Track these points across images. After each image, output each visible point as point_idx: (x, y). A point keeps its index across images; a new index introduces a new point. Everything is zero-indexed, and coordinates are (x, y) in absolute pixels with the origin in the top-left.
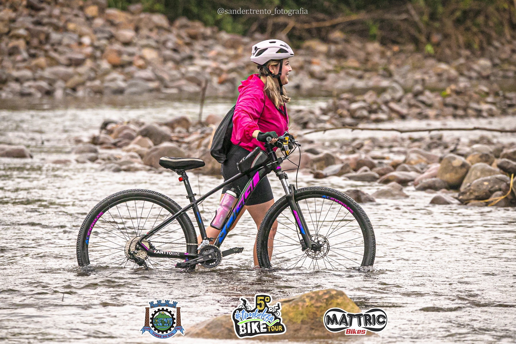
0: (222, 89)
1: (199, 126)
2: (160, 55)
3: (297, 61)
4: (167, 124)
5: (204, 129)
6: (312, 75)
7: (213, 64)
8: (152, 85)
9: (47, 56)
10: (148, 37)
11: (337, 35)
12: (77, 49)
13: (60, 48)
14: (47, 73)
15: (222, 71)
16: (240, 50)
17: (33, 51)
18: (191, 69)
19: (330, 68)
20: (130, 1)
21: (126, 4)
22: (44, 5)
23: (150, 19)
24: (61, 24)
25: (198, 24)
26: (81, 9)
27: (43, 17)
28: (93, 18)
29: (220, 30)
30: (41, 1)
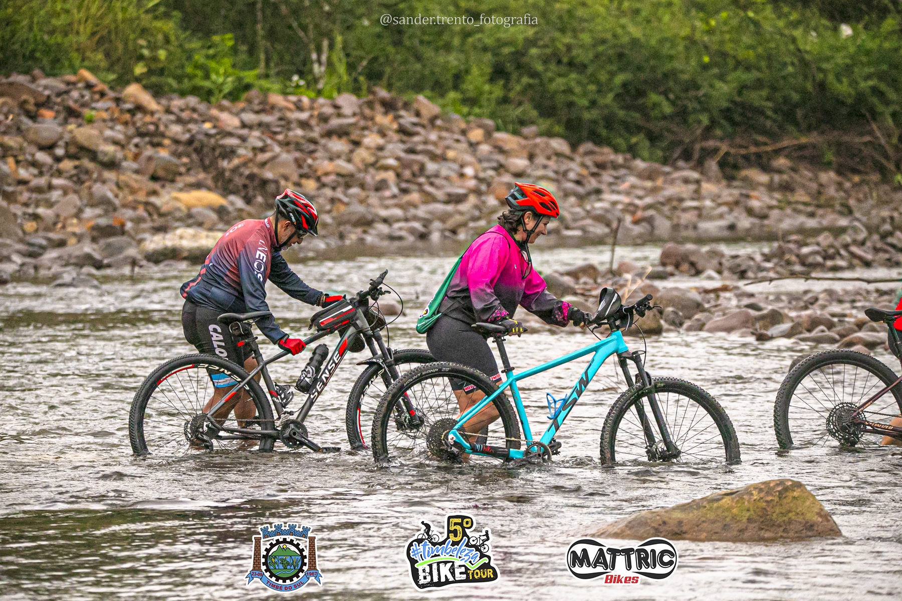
0: (637, 230)
1: (610, 276)
2: (560, 188)
3: (731, 195)
4: (569, 274)
5: (616, 279)
6: (750, 212)
7: (626, 199)
9: (422, 191)
10: (545, 167)
11: (781, 162)
12: (458, 182)
13: (437, 181)
14: (422, 211)
15: (636, 207)
16: (659, 182)
17: (404, 185)
18: (598, 205)
19: (774, 203)
20: (522, 123)
21: (517, 126)
22: (419, 129)
23: (547, 145)
24: (438, 151)
25: (606, 150)
26: (464, 132)
27: (416, 143)
28: (478, 143)
29: (635, 156)
30: (415, 124)
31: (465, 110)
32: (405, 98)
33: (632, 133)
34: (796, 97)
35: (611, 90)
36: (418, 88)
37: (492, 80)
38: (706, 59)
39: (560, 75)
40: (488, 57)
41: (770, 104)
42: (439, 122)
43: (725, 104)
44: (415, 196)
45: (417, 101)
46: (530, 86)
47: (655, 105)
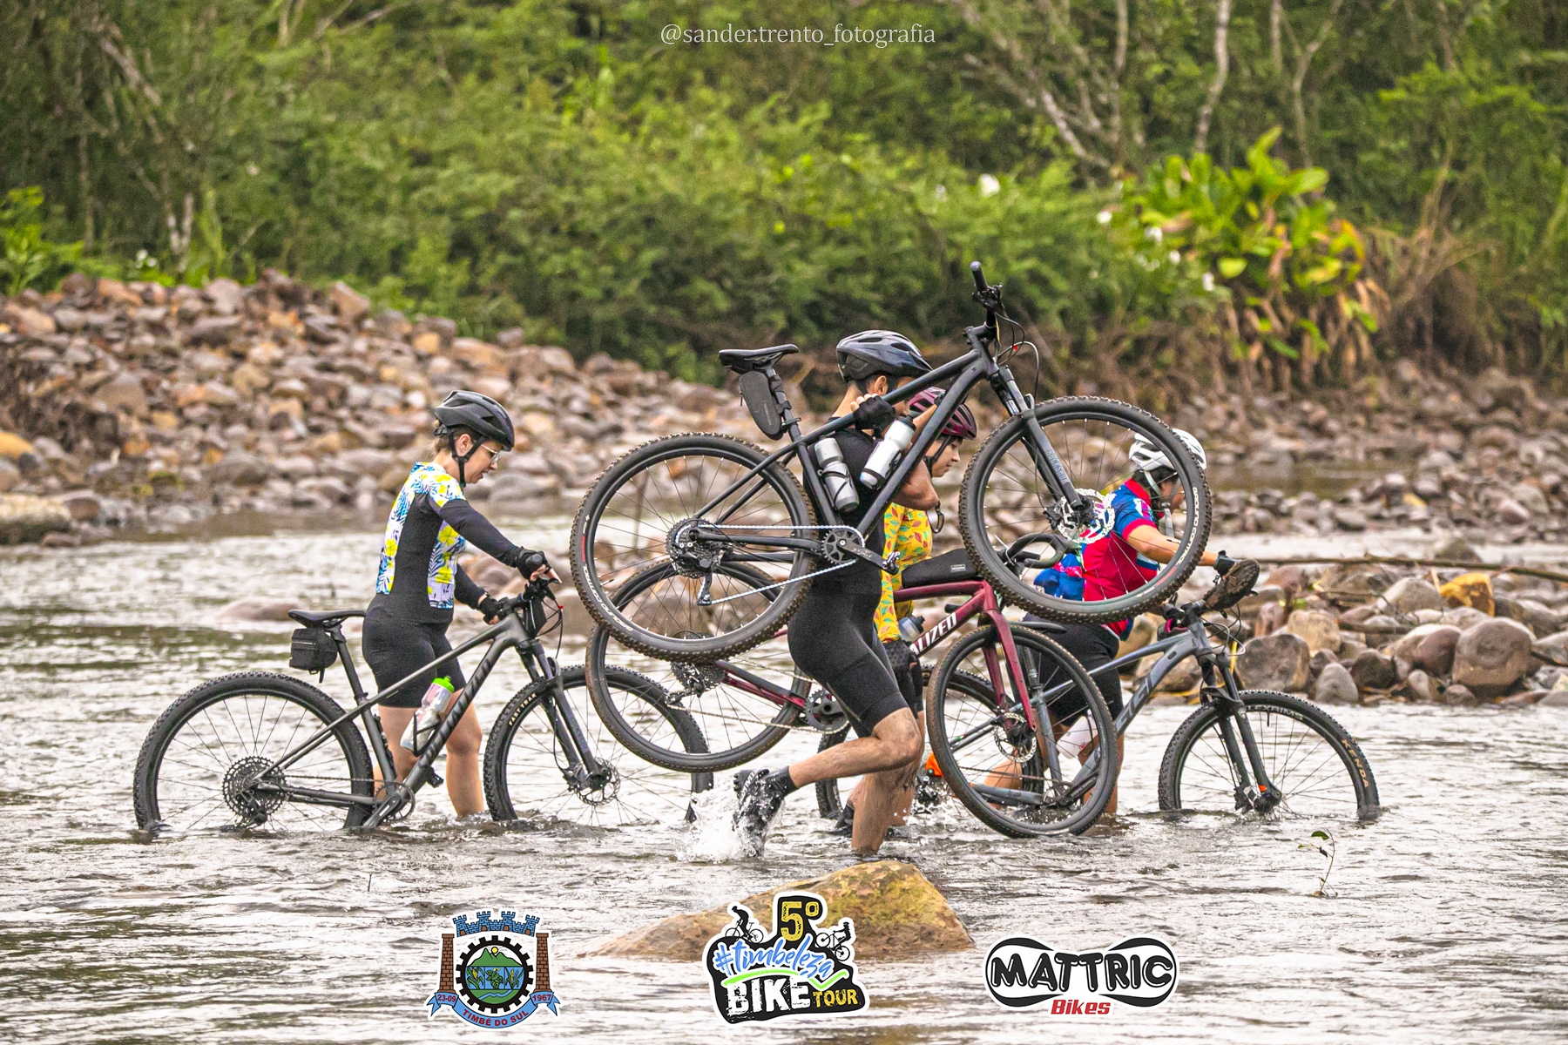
2: (557, 425)
8: (543, 482)
9: (344, 431)
10: (534, 392)
12: (399, 415)
13: (368, 415)
14: (343, 461)
16: (711, 415)
17: (315, 421)
20: (499, 323)
21: (491, 331)
22: (338, 334)
23: (538, 358)
24: (369, 369)
25: (630, 365)
26: (408, 339)
27: (333, 357)
28: (430, 356)
29: (673, 376)
30: (332, 327)
31: (410, 304)
32: (318, 285)
33: (670, 342)
34: (916, 286)
35: (635, 273)
36: (336, 269)
37: (451, 258)
38: (780, 227)
39: (557, 250)
40: (445, 221)
41: (876, 297)
42: (369, 324)
43: (810, 296)
44: (333, 438)
45: (334, 290)
46: (509, 268)
47: (705, 298)
